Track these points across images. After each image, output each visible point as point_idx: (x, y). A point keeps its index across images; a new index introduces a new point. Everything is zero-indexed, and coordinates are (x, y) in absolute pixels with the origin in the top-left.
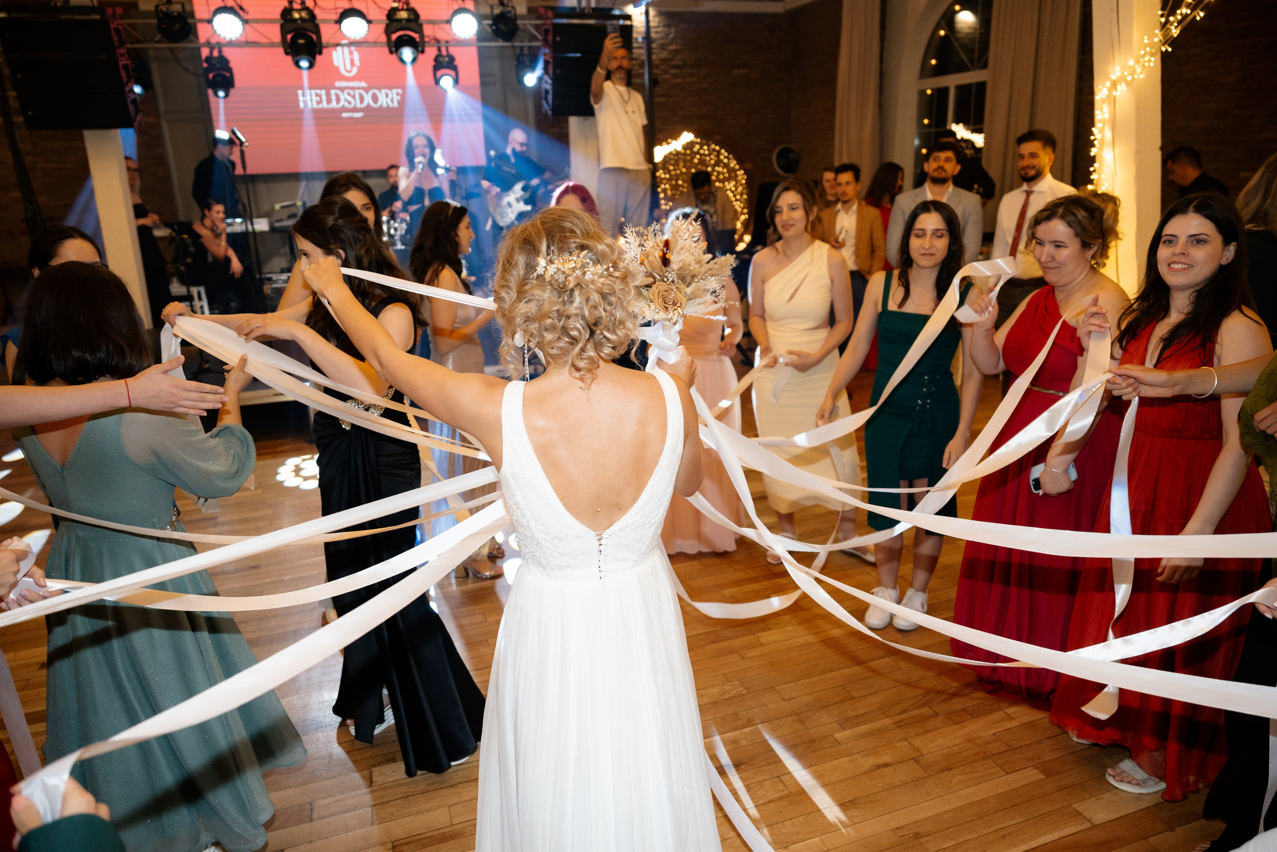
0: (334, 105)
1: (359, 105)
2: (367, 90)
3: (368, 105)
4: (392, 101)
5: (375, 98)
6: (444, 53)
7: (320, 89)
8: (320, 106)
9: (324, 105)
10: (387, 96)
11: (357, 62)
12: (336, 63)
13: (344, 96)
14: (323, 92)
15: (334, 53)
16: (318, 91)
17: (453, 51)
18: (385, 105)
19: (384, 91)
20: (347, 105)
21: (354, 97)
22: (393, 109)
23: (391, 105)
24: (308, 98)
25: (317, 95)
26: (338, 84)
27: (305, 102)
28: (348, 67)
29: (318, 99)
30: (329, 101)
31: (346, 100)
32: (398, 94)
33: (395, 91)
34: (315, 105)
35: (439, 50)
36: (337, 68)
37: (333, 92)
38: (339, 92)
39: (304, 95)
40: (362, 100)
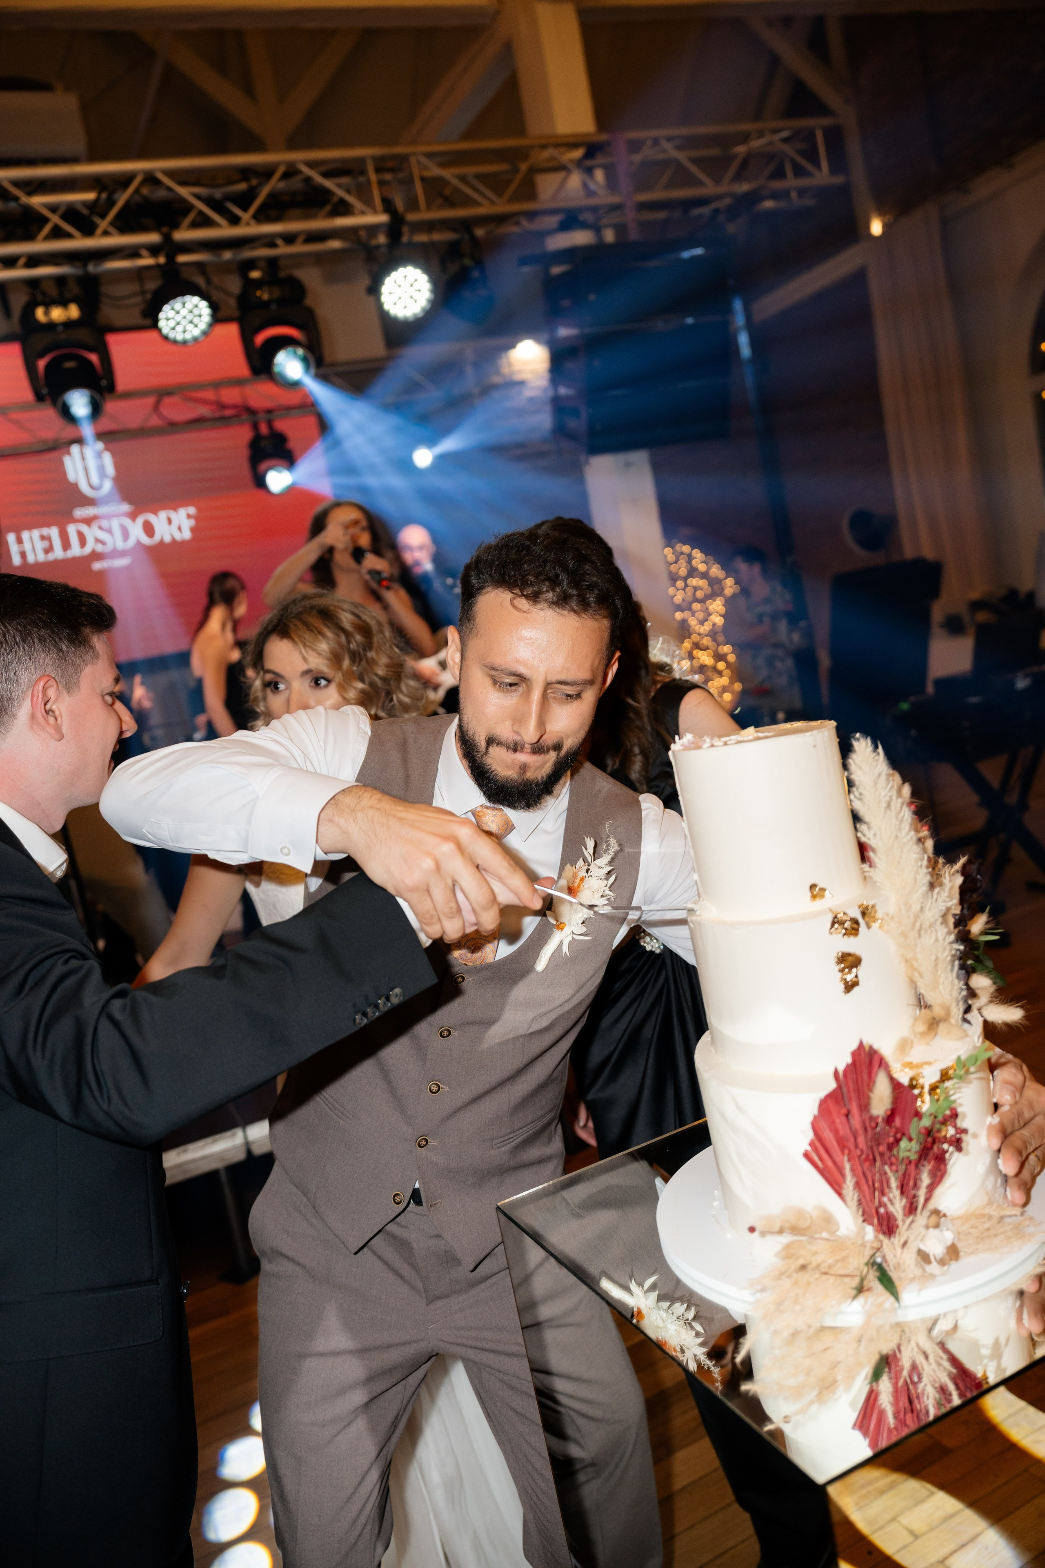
0: (76, 550)
1: (120, 544)
2: (133, 516)
3: (139, 543)
4: (180, 529)
5: (149, 529)
6: (264, 430)
7: (49, 525)
8: (51, 557)
9: (58, 553)
10: (170, 521)
11: (110, 470)
12: (71, 476)
13: (91, 533)
14: (54, 532)
15: (67, 460)
16: (45, 531)
17: (281, 425)
18: (167, 539)
19: (163, 515)
20: (99, 548)
21: (110, 531)
22: (184, 542)
23: (178, 537)
24: (27, 546)
25: (43, 538)
26: (79, 513)
27: (23, 554)
28: (95, 480)
29: (46, 544)
30: (66, 545)
31: (97, 540)
32: (189, 516)
33: (182, 512)
34: (41, 557)
35: (255, 426)
36: (75, 487)
37: (72, 529)
38: (84, 528)
39: (20, 541)
40: (126, 535)
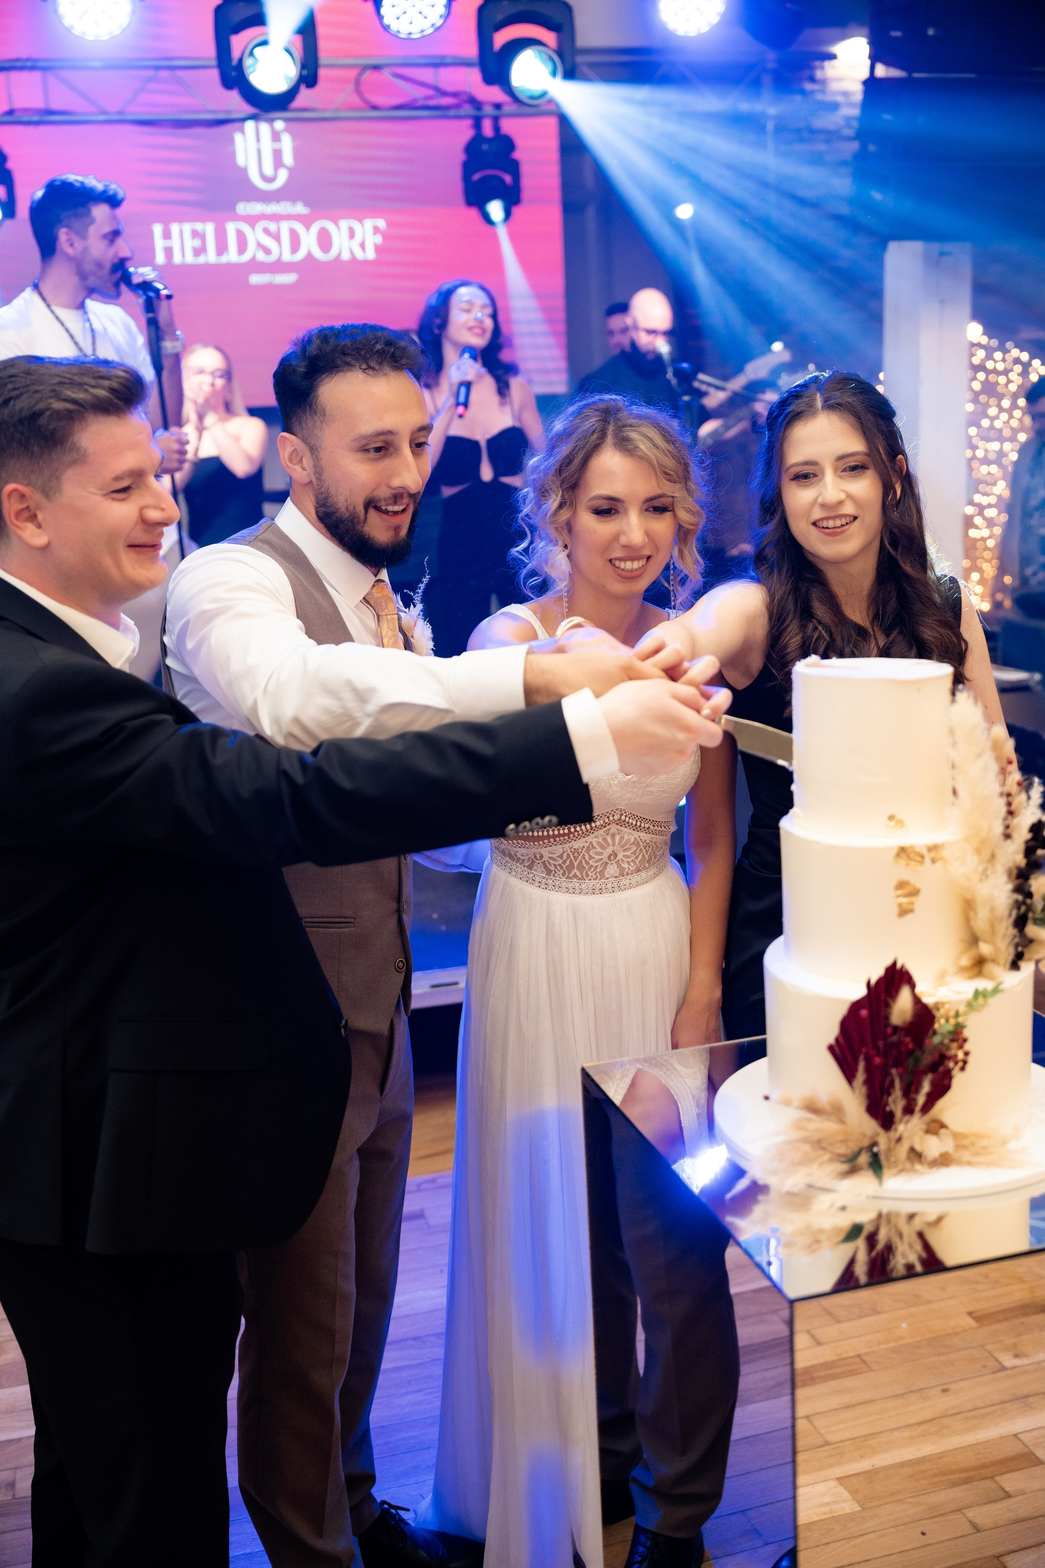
0: (232, 256)
1: (287, 257)
2: (307, 222)
3: (309, 255)
4: (362, 246)
5: (325, 240)
6: (488, 129)
7: (204, 221)
8: (202, 260)
9: (211, 256)
10: (352, 234)
11: (288, 158)
12: (241, 161)
13: (255, 236)
14: (209, 228)
15: (238, 137)
16: (199, 226)
17: (508, 126)
18: (346, 256)
19: (344, 224)
20: (261, 257)
21: (277, 237)
22: (366, 262)
23: (359, 255)
24: (175, 243)
25: (195, 234)
26: (242, 208)
27: (169, 252)
28: (269, 170)
29: (197, 243)
30: (222, 248)
31: (260, 246)
32: (376, 230)
33: (369, 223)
34: (190, 259)
35: (477, 123)
36: (244, 171)
37: (231, 228)
38: (245, 228)
39: (167, 235)
40: (295, 244)
